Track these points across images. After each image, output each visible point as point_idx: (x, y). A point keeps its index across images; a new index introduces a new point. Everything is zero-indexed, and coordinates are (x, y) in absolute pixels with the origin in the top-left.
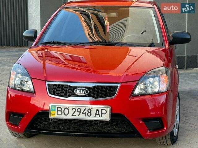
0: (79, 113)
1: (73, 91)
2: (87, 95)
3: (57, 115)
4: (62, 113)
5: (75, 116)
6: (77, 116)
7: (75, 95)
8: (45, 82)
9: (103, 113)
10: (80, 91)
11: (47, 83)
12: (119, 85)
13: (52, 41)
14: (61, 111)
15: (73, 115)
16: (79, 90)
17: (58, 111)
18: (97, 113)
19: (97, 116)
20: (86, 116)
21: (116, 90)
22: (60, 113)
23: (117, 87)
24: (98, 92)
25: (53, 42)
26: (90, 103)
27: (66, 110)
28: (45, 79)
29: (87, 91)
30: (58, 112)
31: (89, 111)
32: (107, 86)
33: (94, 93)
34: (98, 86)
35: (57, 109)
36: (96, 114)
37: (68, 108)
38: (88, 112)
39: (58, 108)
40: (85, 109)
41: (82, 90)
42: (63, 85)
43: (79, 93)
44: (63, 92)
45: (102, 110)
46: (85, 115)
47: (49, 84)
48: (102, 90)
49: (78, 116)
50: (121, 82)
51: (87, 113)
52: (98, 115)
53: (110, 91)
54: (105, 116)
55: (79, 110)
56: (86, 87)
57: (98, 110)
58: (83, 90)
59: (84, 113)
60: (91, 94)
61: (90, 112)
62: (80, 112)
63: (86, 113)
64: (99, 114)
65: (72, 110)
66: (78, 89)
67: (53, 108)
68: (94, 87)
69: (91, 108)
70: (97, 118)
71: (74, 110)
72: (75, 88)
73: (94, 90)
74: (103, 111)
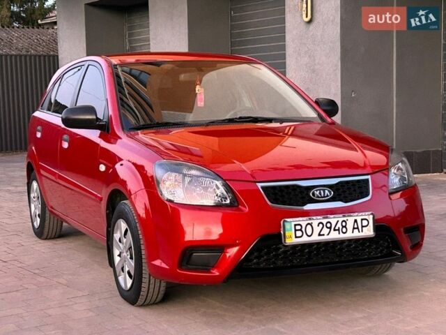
0: (329, 230)
1: (308, 195)
2: (332, 198)
3: (296, 237)
4: (303, 234)
5: (323, 235)
6: (326, 234)
9: (363, 225)
10: (320, 193)
11: (259, 185)
12: (370, 177)
14: (301, 230)
15: (320, 235)
16: (318, 192)
17: (296, 230)
18: (356, 226)
20: (339, 233)
22: (299, 234)
23: (367, 180)
27: (309, 228)
28: (253, 179)
29: (330, 192)
30: (297, 232)
31: (344, 224)
34: (342, 182)
35: (295, 228)
36: (354, 228)
37: (311, 224)
38: (343, 227)
39: (295, 225)
40: (338, 221)
43: (319, 196)
46: (337, 232)
47: (264, 187)
48: (349, 188)
49: (328, 234)
50: (370, 173)
51: (341, 227)
53: (360, 187)
54: (368, 230)
55: (329, 225)
56: (326, 186)
57: (356, 221)
58: (324, 191)
59: (337, 228)
61: (345, 227)
62: (330, 228)
63: (339, 228)
64: (358, 228)
65: (318, 225)
66: (316, 191)
67: (288, 227)
68: (337, 184)
69: (345, 219)
70: (356, 234)
71: (321, 225)
73: (337, 189)
74: (363, 221)
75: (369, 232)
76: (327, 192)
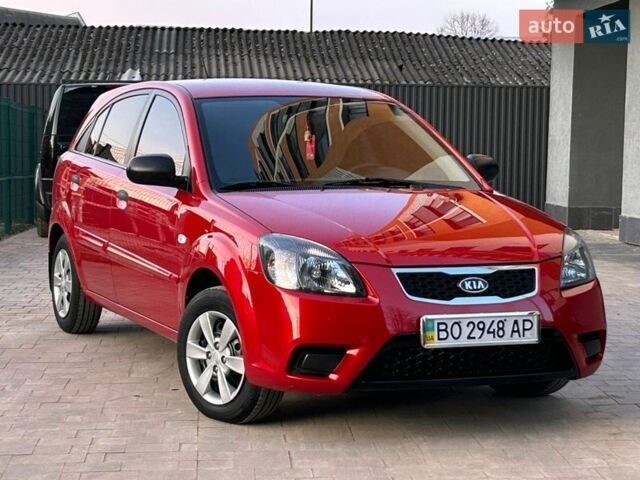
0: (481, 331)
3: (439, 339)
4: (448, 335)
5: (474, 338)
6: (477, 337)
7: (463, 294)
9: (526, 327)
12: (536, 267)
14: (445, 330)
15: (469, 337)
16: (470, 282)
17: (439, 330)
18: (516, 329)
19: (516, 335)
20: (494, 337)
22: (443, 335)
23: (533, 271)
27: (456, 328)
29: (484, 284)
30: (441, 333)
31: (501, 325)
34: (501, 272)
35: (438, 328)
36: (513, 331)
37: (458, 323)
38: (499, 329)
39: (439, 324)
41: (474, 282)
42: (430, 275)
43: (471, 288)
45: (524, 321)
46: (492, 335)
47: (400, 274)
48: (509, 280)
49: (480, 338)
50: (537, 261)
51: (496, 330)
54: (531, 334)
55: (481, 326)
57: (516, 322)
58: (476, 281)
59: (491, 330)
61: (502, 329)
62: (483, 329)
63: (494, 330)
64: (518, 331)
65: (468, 325)
66: (468, 281)
67: (430, 325)
68: (495, 274)
69: (503, 319)
70: (516, 340)
71: (471, 326)
73: (494, 280)
74: (526, 323)
75: (531, 337)
76: (480, 283)
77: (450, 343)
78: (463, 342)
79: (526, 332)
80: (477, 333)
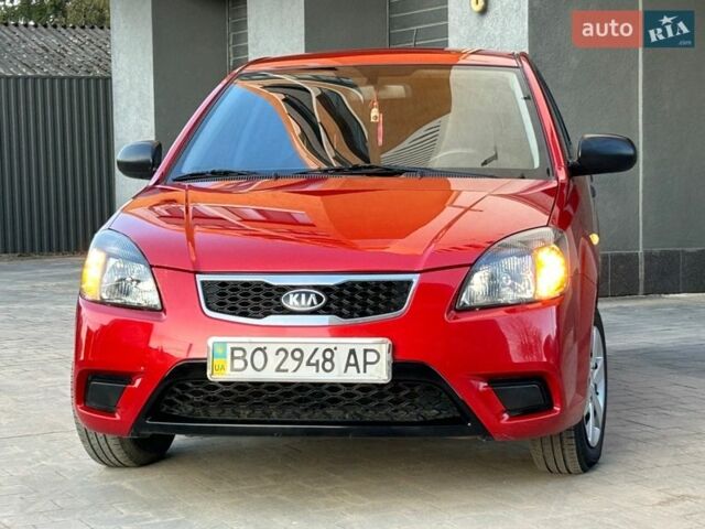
0: (297, 363)
1: (278, 299)
2: (319, 309)
3: (233, 369)
4: (246, 364)
5: (287, 371)
6: (290, 371)
7: (283, 311)
8: (192, 275)
9: (368, 360)
10: (299, 299)
11: (200, 278)
12: (415, 279)
13: (210, 170)
14: (243, 358)
15: (278, 370)
16: (297, 295)
17: (233, 358)
18: (352, 361)
19: (352, 369)
20: (317, 371)
21: (407, 292)
22: (239, 364)
23: (409, 283)
24: (352, 299)
25: (213, 173)
26: (330, 331)
27: (259, 355)
28: (194, 267)
29: (319, 299)
30: (235, 361)
31: (328, 355)
32: (378, 283)
33: (340, 305)
34: (353, 283)
35: (232, 353)
36: (348, 364)
37: (263, 350)
38: (326, 360)
39: (233, 349)
40: (316, 350)
41: (303, 296)
42: (246, 284)
43: (297, 303)
44: (247, 304)
45: (366, 351)
46: (314, 367)
47: (206, 282)
48: (365, 295)
49: (295, 371)
50: (421, 269)
51: (321, 360)
52: (355, 368)
53: (388, 294)
54: (377, 370)
55: (297, 355)
56: (315, 287)
57: (352, 352)
58: (308, 295)
59: (313, 361)
60: (332, 306)
61: (331, 360)
62: (300, 360)
63: (318, 361)
64: (356, 364)
65: (277, 353)
66: (294, 294)
67: (219, 351)
68: (342, 286)
69: (332, 347)
70: (353, 376)
71: (282, 354)
72: (283, 289)
73: (340, 295)
74: (368, 353)
75: (379, 373)
76: (313, 296)
77: (249, 375)
78: (270, 375)
79: (368, 366)
80: (290, 364)
